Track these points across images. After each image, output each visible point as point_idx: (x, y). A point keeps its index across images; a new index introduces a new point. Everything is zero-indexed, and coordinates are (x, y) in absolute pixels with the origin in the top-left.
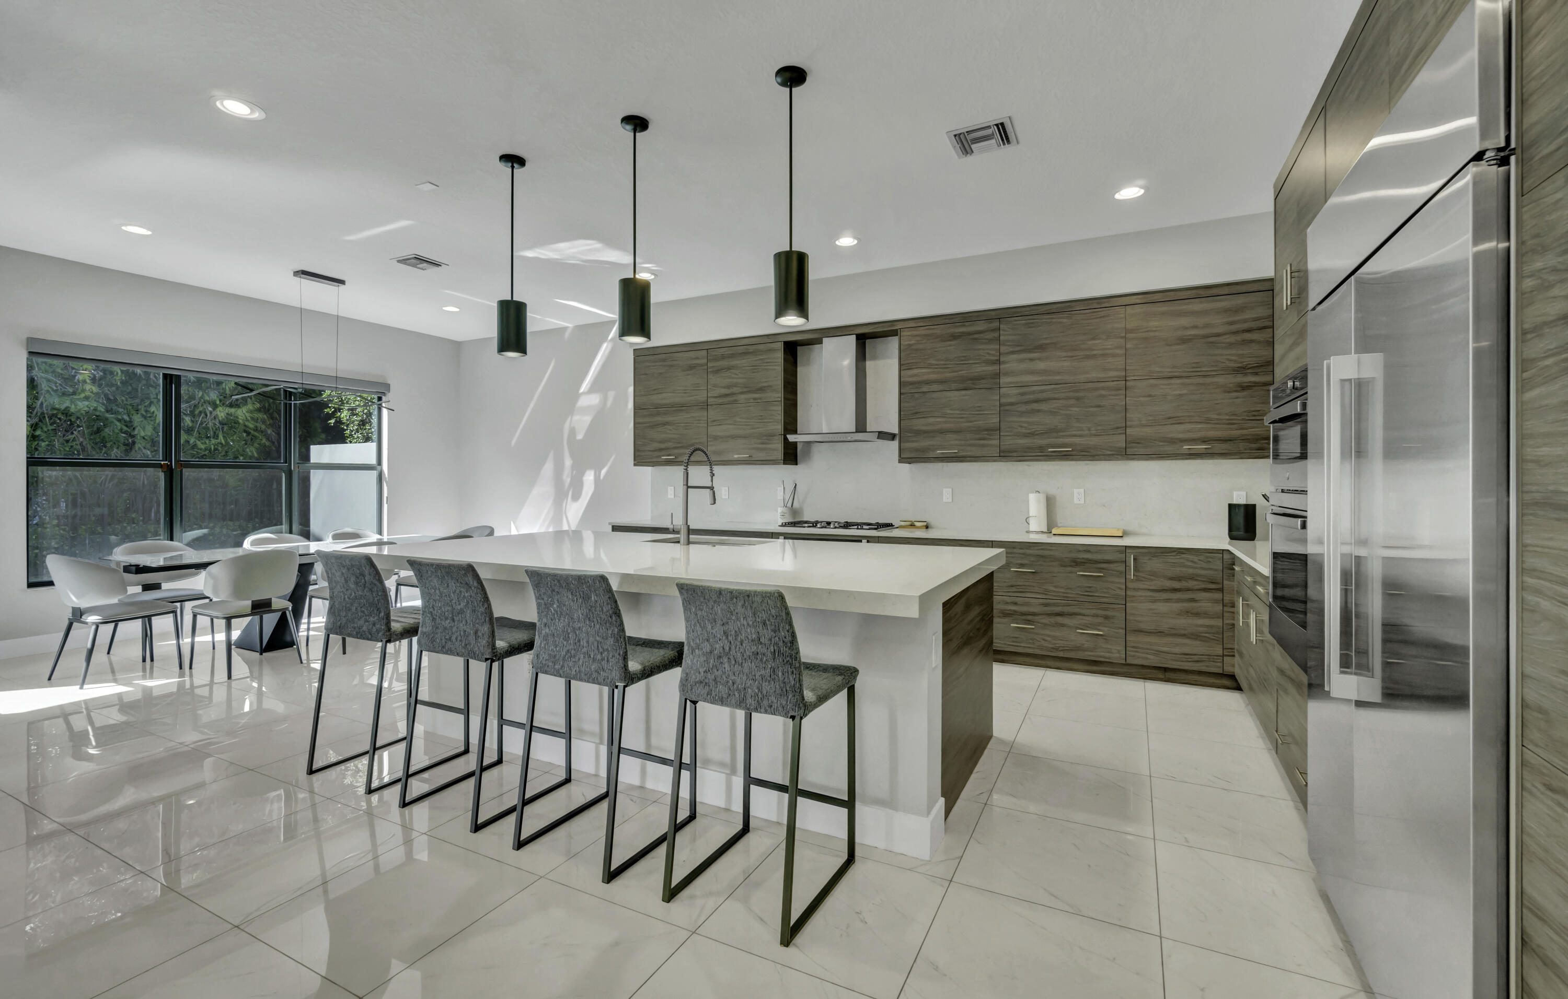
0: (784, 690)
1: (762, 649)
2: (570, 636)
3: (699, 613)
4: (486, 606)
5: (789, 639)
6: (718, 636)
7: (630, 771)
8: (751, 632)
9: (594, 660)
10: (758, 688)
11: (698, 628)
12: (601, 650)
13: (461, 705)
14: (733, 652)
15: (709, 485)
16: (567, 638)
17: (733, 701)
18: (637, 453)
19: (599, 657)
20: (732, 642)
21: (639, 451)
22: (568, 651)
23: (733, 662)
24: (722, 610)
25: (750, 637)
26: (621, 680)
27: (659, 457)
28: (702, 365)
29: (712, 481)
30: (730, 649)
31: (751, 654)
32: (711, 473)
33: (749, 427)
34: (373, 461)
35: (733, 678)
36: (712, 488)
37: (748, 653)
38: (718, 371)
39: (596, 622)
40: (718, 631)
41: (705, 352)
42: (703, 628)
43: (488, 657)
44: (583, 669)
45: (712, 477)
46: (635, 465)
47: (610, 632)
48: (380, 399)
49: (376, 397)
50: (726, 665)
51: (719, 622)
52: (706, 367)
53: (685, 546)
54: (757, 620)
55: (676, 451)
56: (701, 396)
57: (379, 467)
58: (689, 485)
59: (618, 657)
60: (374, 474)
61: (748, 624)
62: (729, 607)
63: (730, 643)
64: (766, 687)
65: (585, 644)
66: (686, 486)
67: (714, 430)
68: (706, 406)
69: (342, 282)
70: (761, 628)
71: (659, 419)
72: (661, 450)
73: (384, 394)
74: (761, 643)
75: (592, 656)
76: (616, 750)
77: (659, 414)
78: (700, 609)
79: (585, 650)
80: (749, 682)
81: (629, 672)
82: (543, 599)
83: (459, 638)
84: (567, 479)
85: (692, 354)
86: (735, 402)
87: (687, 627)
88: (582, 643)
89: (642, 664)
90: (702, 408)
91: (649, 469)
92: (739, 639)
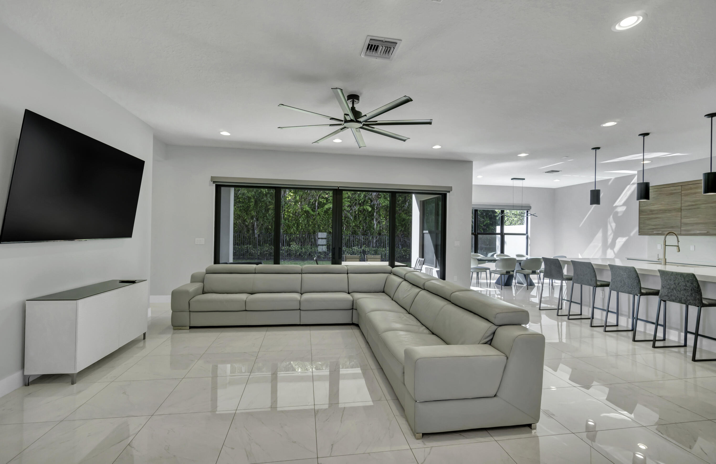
0: (695, 299)
1: (687, 288)
2: (622, 282)
3: (666, 278)
4: (594, 273)
5: (697, 286)
6: (672, 284)
7: (640, 326)
8: (683, 284)
9: (630, 288)
10: (686, 298)
11: (665, 282)
12: (632, 286)
13: (580, 302)
14: (677, 288)
15: (677, 245)
16: (621, 282)
17: (677, 301)
18: (640, 230)
19: (632, 287)
20: (677, 286)
21: (641, 229)
22: (621, 285)
23: (677, 291)
24: (673, 277)
25: (683, 285)
26: (639, 294)
27: (653, 232)
28: (678, 193)
29: (678, 243)
30: (676, 287)
31: (683, 289)
32: (678, 241)
33: (707, 219)
34: (525, 232)
35: (677, 295)
36: (678, 246)
37: (682, 289)
38: (686, 195)
39: (631, 279)
40: (672, 282)
41: (680, 187)
42: (667, 281)
43: (595, 286)
44: (626, 290)
45: (678, 242)
46: (639, 235)
47: (635, 281)
48: (527, 212)
49: (526, 211)
50: (675, 292)
51: (672, 281)
52: (681, 193)
53: (665, 266)
54: (685, 280)
55: (663, 229)
56: (678, 206)
57: (527, 234)
58: (666, 245)
59: (638, 288)
60: (525, 236)
61: (682, 281)
62: (676, 276)
63: (676, 286)
64: (689, 298)
65: (627, 284)
66: (664, 245)
67: (685, 220)
68: (681, 210)
69: (524, 179)
70: (687, 282)
71: (653, 216)
72: (653, 229)
73: (529, 210)
74: (687, 286)
75: (629, 287)
76: (635, 319)
77: (653, 214)
78: (666, 277)
79: (627, 285)
80: (683, 296)
81: (642, 292)
82: (613, 272)
83: (586, 280)
84: (610, 240)
85: (672, 188)
86: (699, 208)
87: (661, 282)
88: (626, 284)
89: (646, 291)
90: (679, 211)
91: (647, 237)
92: (679, 285)
